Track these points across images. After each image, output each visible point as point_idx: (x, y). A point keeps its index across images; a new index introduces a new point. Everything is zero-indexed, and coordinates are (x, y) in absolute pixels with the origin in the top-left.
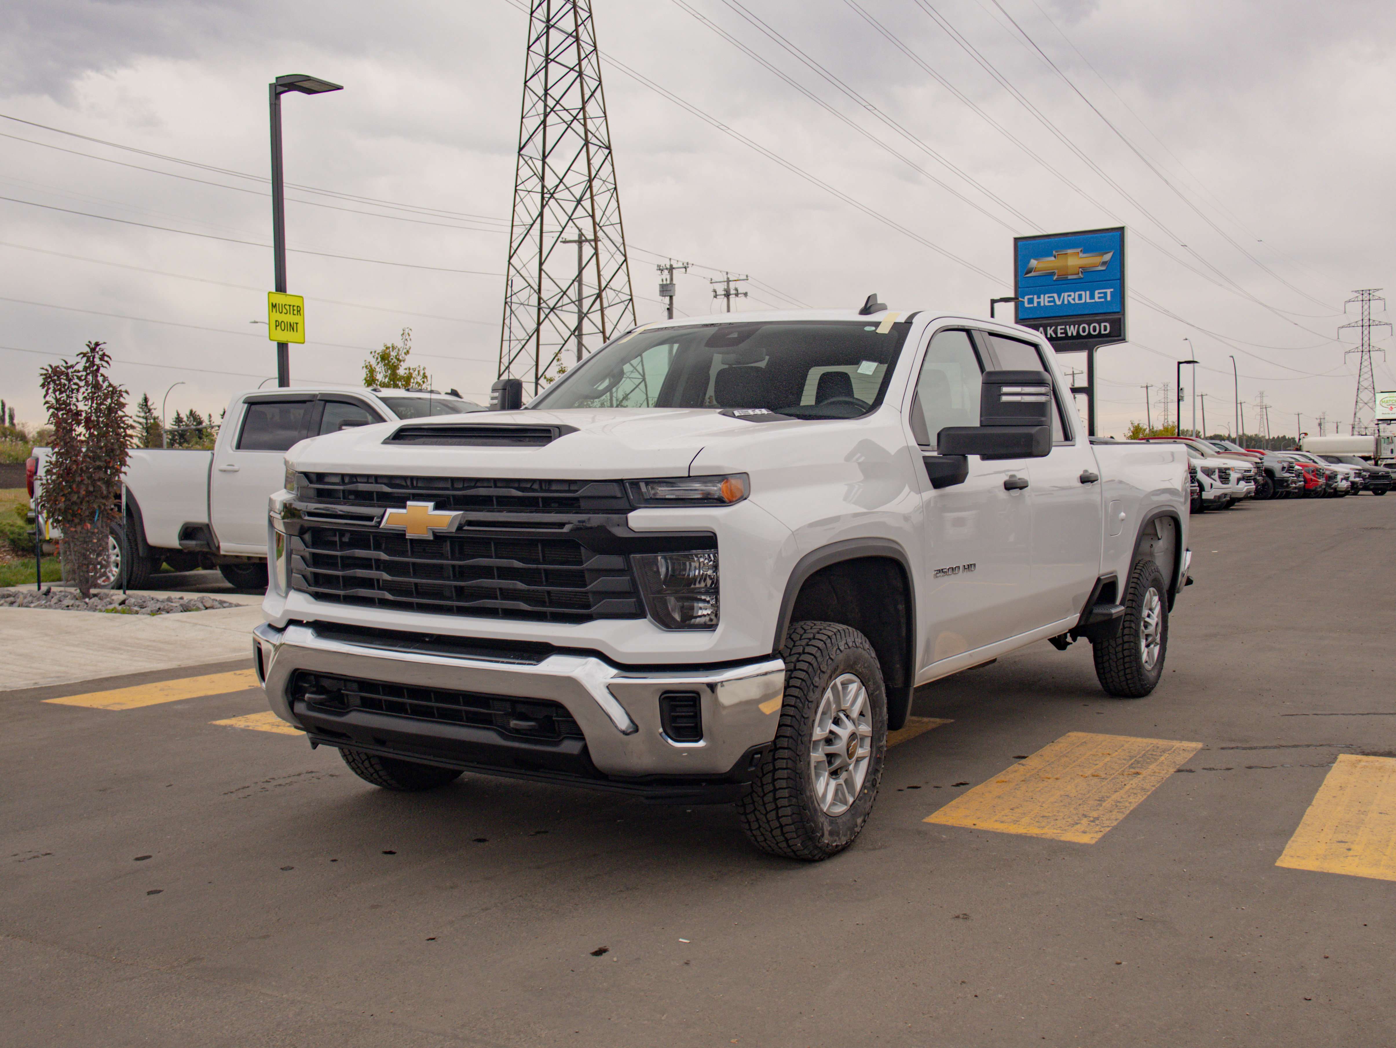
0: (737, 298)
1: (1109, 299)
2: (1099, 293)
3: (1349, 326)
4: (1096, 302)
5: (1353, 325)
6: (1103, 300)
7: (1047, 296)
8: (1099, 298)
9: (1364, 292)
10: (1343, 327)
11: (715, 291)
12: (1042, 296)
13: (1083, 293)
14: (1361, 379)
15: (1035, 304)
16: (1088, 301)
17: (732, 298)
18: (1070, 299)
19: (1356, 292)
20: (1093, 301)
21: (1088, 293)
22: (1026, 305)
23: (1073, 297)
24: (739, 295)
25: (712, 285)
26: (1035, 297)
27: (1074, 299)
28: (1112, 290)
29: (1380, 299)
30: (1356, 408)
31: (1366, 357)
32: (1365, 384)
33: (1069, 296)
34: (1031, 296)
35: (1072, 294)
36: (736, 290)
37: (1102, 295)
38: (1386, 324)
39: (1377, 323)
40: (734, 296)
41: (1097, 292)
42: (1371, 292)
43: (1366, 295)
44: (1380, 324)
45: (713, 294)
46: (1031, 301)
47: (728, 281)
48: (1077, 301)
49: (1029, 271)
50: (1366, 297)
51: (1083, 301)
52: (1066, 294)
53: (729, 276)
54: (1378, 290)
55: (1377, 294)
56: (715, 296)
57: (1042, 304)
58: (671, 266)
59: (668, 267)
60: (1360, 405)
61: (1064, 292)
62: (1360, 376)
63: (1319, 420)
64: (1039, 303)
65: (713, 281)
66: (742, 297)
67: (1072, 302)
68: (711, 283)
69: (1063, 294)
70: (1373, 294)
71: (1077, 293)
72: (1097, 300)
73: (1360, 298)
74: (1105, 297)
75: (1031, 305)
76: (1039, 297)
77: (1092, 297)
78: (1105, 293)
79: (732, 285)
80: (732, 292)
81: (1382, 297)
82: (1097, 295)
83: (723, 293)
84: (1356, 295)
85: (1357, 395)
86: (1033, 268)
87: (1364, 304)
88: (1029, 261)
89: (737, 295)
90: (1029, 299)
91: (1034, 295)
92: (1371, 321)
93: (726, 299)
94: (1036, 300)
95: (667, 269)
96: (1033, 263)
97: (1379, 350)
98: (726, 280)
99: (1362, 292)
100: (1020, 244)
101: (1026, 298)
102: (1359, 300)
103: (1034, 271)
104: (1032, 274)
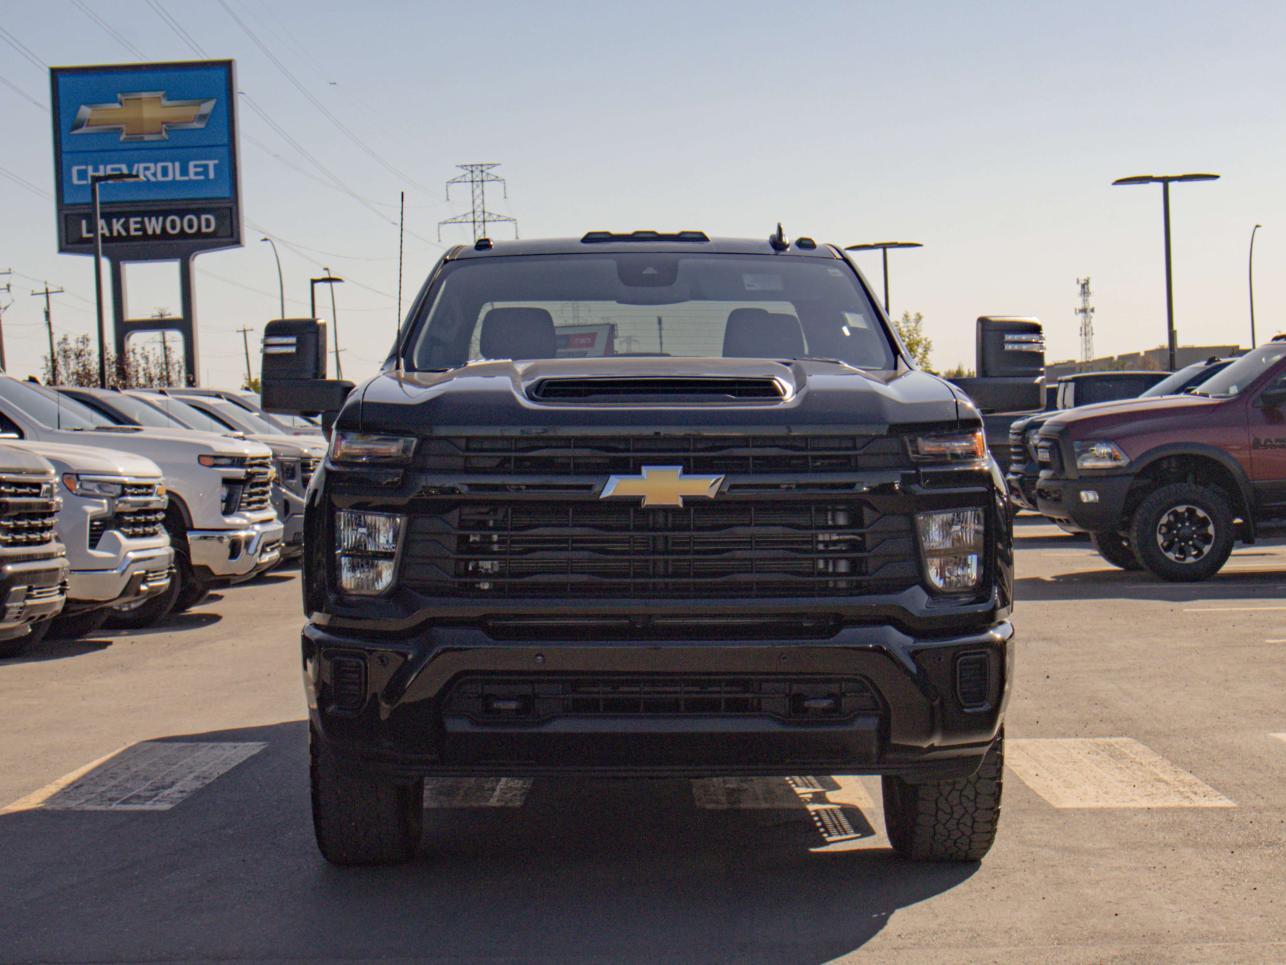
1: (212, 175)
2: (196, 166)
3: (454, 221)
4: (190, 180)
5: (460, 219)
6: (202, 177)
7: (109, 166)
8: (197, 174)
9: (474, 168)
10: (445, 223)
12: (102, 167)
13: (170, 165)
16: (178, 178)
18: (148, 173)
19: (462, 167)
20: (186, 178)
21: (177, 164)
22: (76, 181)
23: (153, 170)
26: (90, 168)
27: (154, 175)
28: (217, 162)
29: (497, 179)
33: (147, 169)
34: (84, 167)
35: (152, 165)
37: (200, 169)
38: (508, 220)
39: (495, 217)
41: (192, 164)
42: (484, 168)
43: (477, 172)
44: (499, 219)
46: (82, 175)
48: (160, 178)
49: (79, 125)
50: (477, 176)
51: (170, 178)
52: (142, 166)
54: (494, 165)
55: (493, 171)
61: (139, 162)
67: (152, 179)
69: (136, 166)
70: (488, 171)
71: (160, 165)
72: (192, 177)
73: (469, 177)
74: (206, 172)
75: (84, 182)
76: (96, 169)
77: (184, 171)
78: (206, 167)
81: (501, 176)
82: (192, 170)
84: (464, 172)
86: (85, 120)
87: (475, 186)
88: (78, 108)
90: (79, 172)
91: (87, 165)
92: (486, 214)
94: (91, 173)
96: (85, 111)
99: (471, 168)
100: (61, 80)
101: (75, 169)
102: (467, 180)
103: (87, 126)
104: (83, 130)
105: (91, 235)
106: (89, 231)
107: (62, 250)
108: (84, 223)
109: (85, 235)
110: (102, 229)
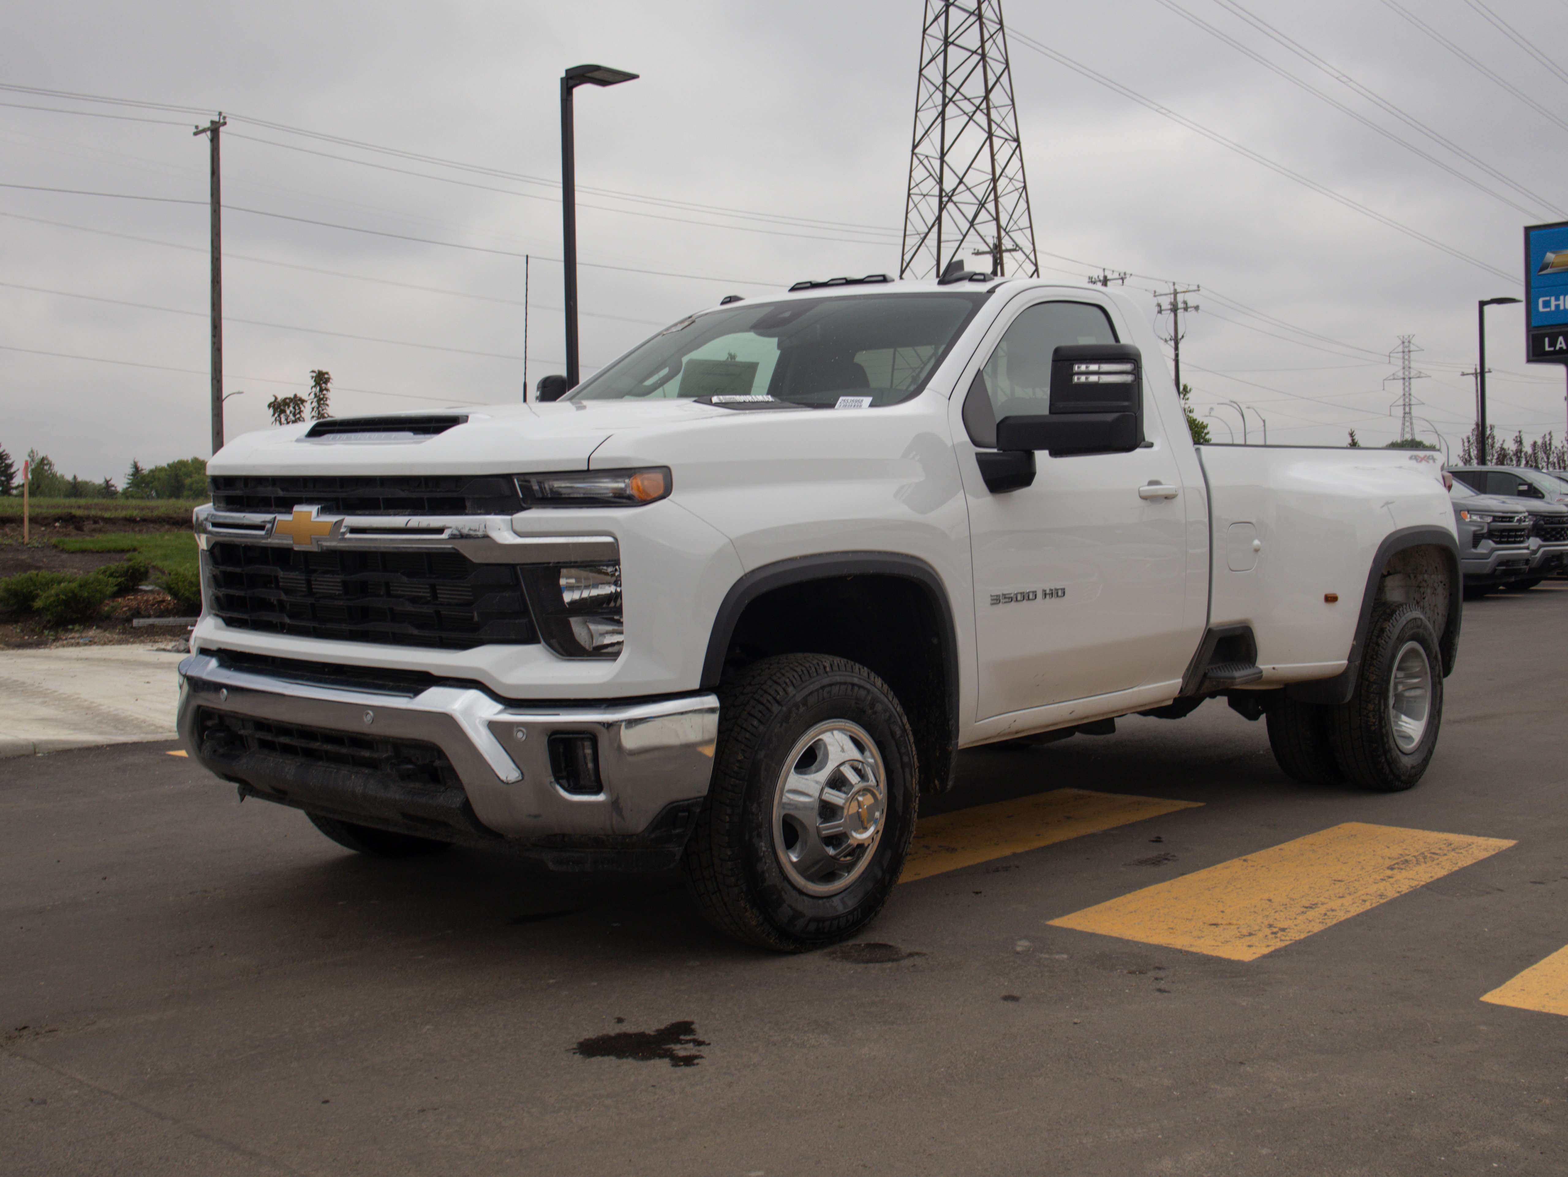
0: (1186, 313)
11: (1159, 305)
12: (1562, 298)
15: (1553, 308)
17: (1180, 313)
22: (1541, 309)
24: (1189, 310)
25: (1156, 298)
26: (1553, 299)
34: (1547, 298)
36: (1185, 303)
40: (1182, 310)
45: (1156, 309)
46: (1547, 304)
47: (1175, 293)
49: (1545, 267)
53: (1176, 287)
56: (1160, 312)
57: (1562, 308)
58: (1105, 277)
59: (1102, 278)
64: (1557, 306)
65: (1157, 294)
66: (1192, 313)
68: (1155, 296)
75: (1547, 310)
76: (1557, 299)
79: (1180, 298)
80: (1180, 305)
83: (1169, 307)
86: (1550, 263)
88: (1545, 254)
89: (1186, 309)
90: (1544, 301)
91: (1550, 296)
93: (1172, 315)
94: (1553, 303)
95: (1100, 281)
96: (1550, 257)
98: (1172, 291)
100: (1532, 233)
101: (1541, 300)
103: (1551, 267)
104: (1548, 271)
105: (1552, 349)
106: (1550, 346)
107: (1529, 361)
108: (1547, 340)
109: (1547, 348)
110: (1561, 343)
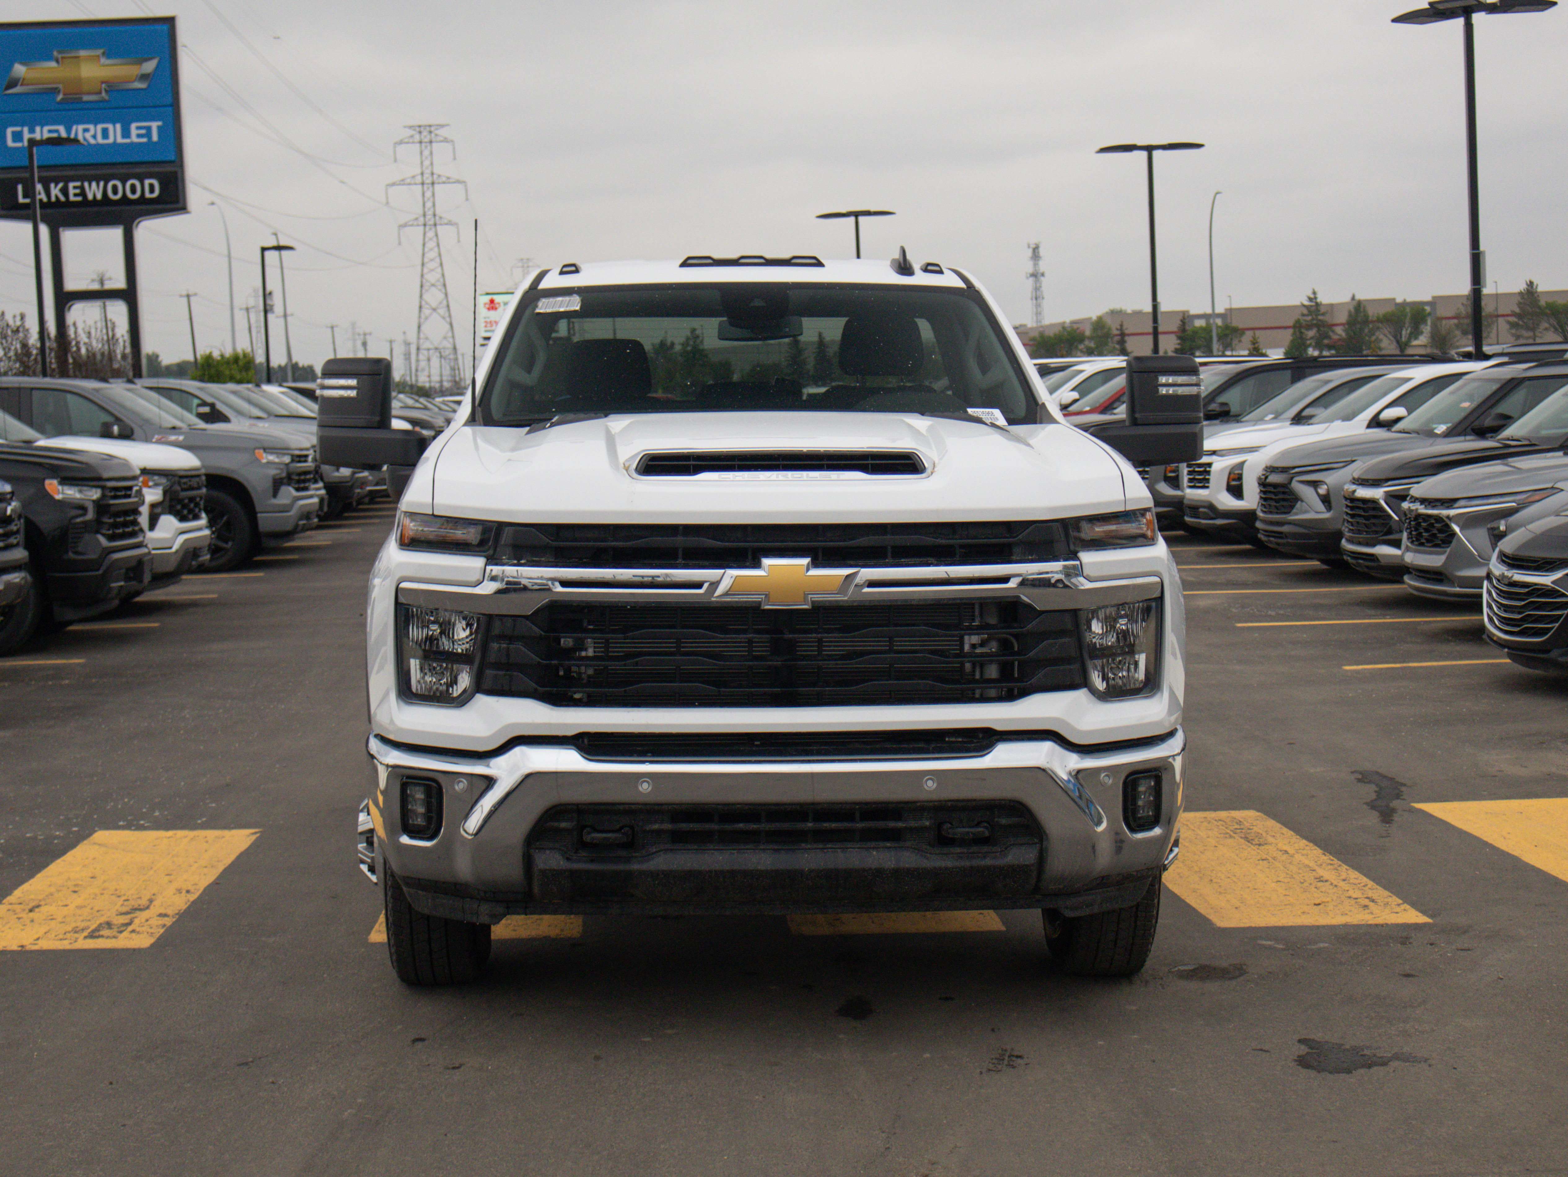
1: (155, 138)
2: (138, 128)
3: (402, 182)
4: (132, 144)
5: (408, 181)
6: (144, 140)
7: (46, 129)
8: (139, 136)
9: (422, 129)
10: (394, 184)
12: (38, 129)
13: (110, 127)
14: (425, 271)
16: (120, 140)
18: (88, 136)
19: (410, 127)
20: (127, 141)
21: (118, 126)
22: (10, 143)
23: (92, 132)
26: (26, 129)
27: (94, 137)
29: (446, 140)
30: (420, 317)
31: (430, 234)
32: (432, 277)
33: (86, 130)
34: (18, 129)
35: (91, 127)
37: (143, 132)
38: (458, 182)
39: (444, 179)
41: (134, 126)
42: (432, 129)
43: (425, 133)
44: (448, 181)
46: (17, 137)
48: (100, 140)
49: (13, 83)
50: (426, 137)
51: (111, 140)
52: (81, 127)
54: (443, 126)
55: (442, 132)
60: (426, 311)
61: (77, 124)
62: (423, 264)
63: (362, 337)
67: (92, 141)
69: (74, 128)
70: (438, 132)
71: (100, 127)
72: (134, 139)
73: (417, 137)
74: (149, 134)
75: (19, 145)
76: (32, 131)
77: (126, 133)
78: (149, 129)
82: (134, 132)
84: (412, 132)
85: (421, 296)
86: (19, 80)
87: (423, 147)
88: (11, 66)
90: (14, 133)
91: (23, 126)
92: (435, 176)
94: (27, 136)
96: (19, 70)
97: (450, 223)
99: (420, 129)
101: (9, 131)
102: (416, 141)
103: (22, 85)
104: (17, 90)
105: (27, 201)
106: (25, 196)
108: (20, 188)
109: (21, 200)
110: (40, 194)
